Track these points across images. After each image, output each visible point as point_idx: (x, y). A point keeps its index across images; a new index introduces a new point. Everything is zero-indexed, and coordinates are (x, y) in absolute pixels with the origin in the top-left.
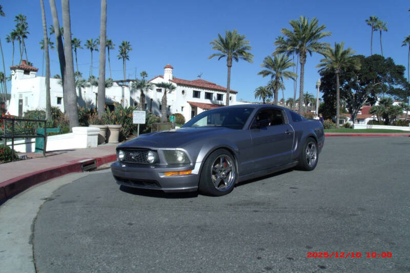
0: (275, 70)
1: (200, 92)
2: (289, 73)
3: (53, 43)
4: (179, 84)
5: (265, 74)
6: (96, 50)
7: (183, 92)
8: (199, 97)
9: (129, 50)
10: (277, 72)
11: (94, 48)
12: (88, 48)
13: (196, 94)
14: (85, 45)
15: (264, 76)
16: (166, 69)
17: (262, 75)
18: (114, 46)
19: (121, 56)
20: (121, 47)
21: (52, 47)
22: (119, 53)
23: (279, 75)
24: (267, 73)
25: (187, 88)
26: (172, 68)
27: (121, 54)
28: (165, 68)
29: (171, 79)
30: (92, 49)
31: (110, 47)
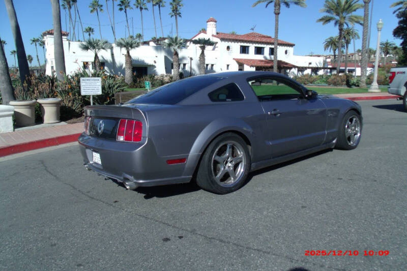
0: (338, 14)
1: (248, 47)
2: (356, 17)
3: (102, 6)
4: (223, 39)
5: (327, 20)
6: (146, 9)
7: (228, 48)
8: (248, 53)
9: (180, 6)
10: (341, 18)
11: (143, 7)
12: (137, 7)
13: (244, 50)
14: (134, 5)
15: (324, 24)
16: (209, 23)
17: (322, 23)
18: (164, 4)
19: (173, 14)
20: (171, 4)
21: (101, 10)
22: (171, 11)
23: (342, 21)
24: (327, 19)
25: (233, 43)
26: (216, 22)
27: (173, 11)
28: (207, 22)
29: (215, 34)
30: (141, 9)
31: (161, 4)
